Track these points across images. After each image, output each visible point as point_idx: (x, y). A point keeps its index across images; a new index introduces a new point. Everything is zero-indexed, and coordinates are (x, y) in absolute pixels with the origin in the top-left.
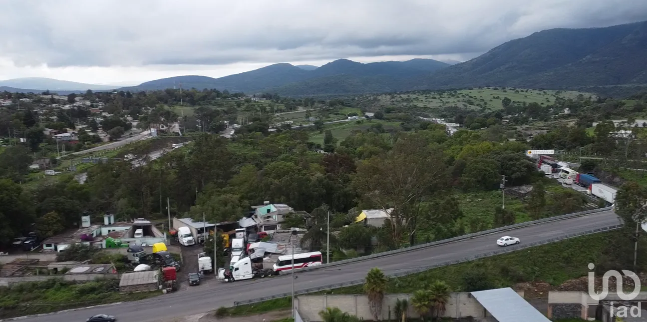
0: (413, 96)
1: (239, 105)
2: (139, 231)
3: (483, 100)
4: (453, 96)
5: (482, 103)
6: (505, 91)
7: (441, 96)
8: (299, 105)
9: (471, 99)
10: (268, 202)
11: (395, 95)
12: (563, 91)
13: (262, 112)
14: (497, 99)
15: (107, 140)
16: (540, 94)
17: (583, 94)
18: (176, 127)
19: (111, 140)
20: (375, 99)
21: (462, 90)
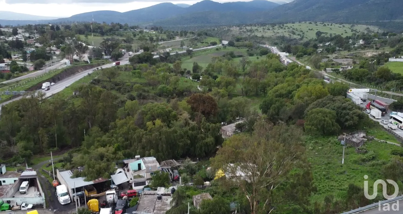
0: (254, 28)
1: (135, 36)
2: (25, 184)
3: (302, 31)
4: (282, 28)
5: (301, 33)
6: (317, 25)
7: (273, 28)
8: (177, 35)
9: (293, 30)
10: (139, 156)
11: (242, 27)
12: (356, 25)
13: (150, 40)
14: (311, 31)
15: (32, 69)
16: (340, 27)
17: (369, 27)
18: (86, 57)
19: (36, 69)
20: (229, 30)
21: (288, 24)
